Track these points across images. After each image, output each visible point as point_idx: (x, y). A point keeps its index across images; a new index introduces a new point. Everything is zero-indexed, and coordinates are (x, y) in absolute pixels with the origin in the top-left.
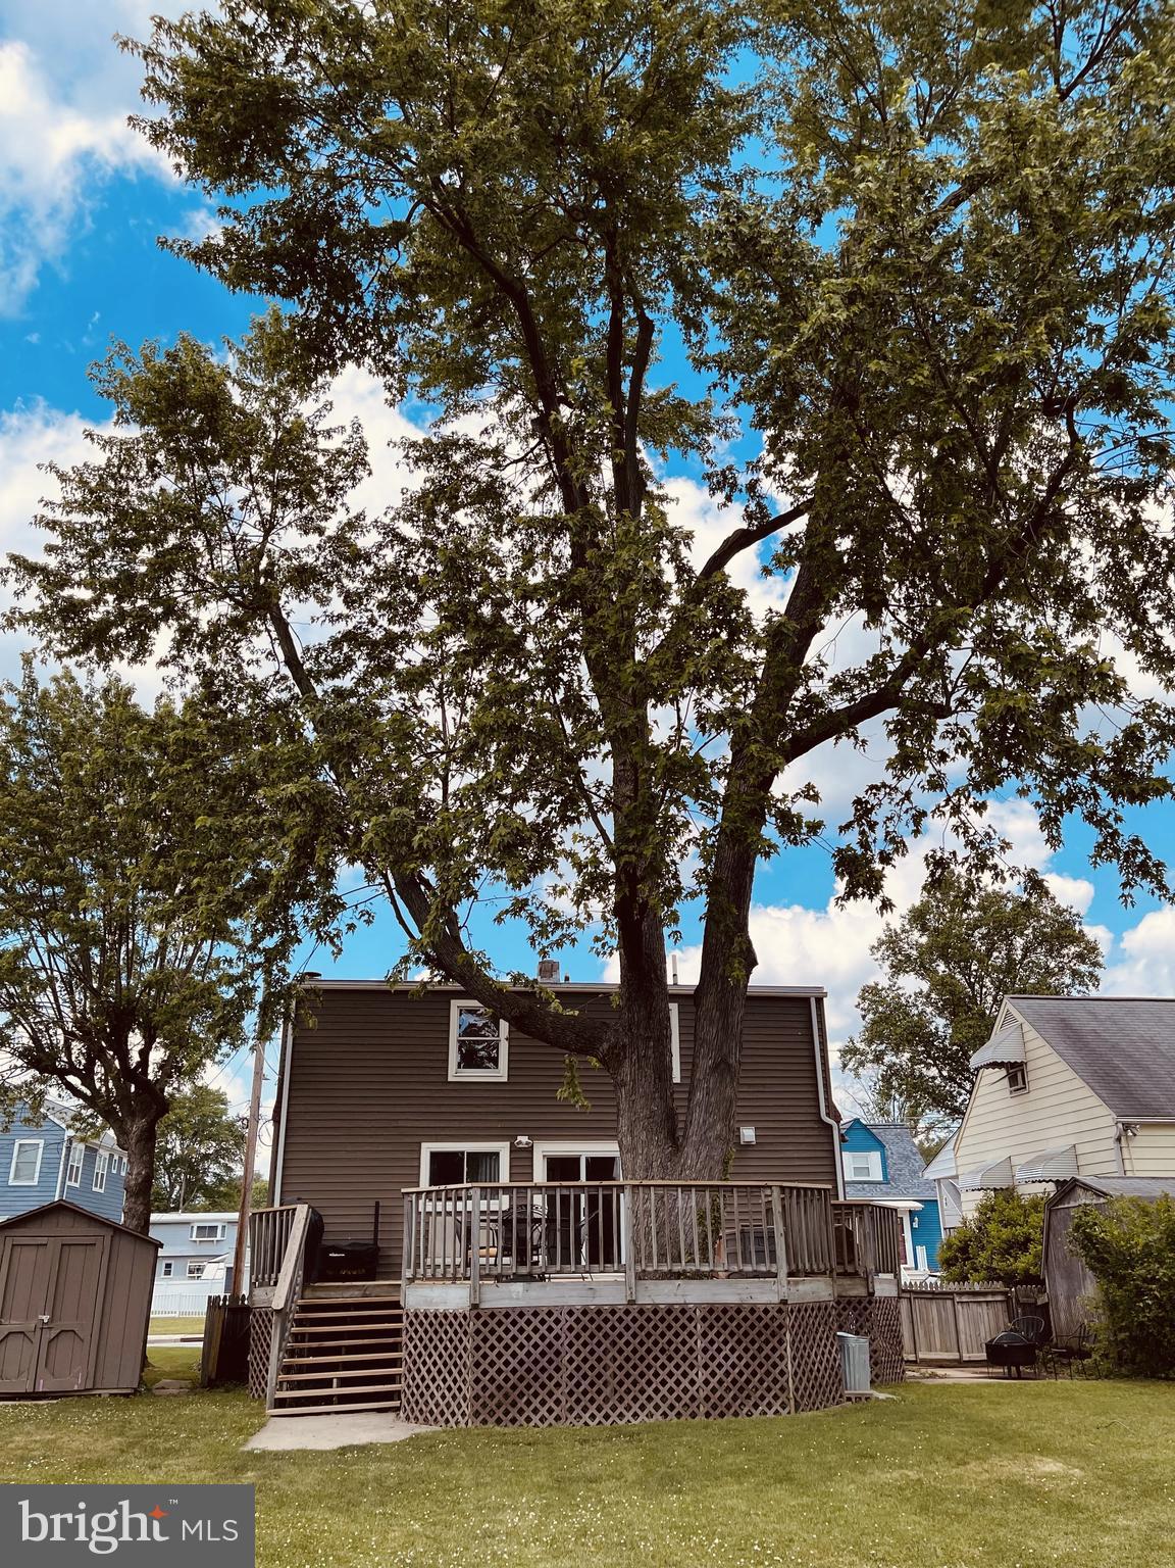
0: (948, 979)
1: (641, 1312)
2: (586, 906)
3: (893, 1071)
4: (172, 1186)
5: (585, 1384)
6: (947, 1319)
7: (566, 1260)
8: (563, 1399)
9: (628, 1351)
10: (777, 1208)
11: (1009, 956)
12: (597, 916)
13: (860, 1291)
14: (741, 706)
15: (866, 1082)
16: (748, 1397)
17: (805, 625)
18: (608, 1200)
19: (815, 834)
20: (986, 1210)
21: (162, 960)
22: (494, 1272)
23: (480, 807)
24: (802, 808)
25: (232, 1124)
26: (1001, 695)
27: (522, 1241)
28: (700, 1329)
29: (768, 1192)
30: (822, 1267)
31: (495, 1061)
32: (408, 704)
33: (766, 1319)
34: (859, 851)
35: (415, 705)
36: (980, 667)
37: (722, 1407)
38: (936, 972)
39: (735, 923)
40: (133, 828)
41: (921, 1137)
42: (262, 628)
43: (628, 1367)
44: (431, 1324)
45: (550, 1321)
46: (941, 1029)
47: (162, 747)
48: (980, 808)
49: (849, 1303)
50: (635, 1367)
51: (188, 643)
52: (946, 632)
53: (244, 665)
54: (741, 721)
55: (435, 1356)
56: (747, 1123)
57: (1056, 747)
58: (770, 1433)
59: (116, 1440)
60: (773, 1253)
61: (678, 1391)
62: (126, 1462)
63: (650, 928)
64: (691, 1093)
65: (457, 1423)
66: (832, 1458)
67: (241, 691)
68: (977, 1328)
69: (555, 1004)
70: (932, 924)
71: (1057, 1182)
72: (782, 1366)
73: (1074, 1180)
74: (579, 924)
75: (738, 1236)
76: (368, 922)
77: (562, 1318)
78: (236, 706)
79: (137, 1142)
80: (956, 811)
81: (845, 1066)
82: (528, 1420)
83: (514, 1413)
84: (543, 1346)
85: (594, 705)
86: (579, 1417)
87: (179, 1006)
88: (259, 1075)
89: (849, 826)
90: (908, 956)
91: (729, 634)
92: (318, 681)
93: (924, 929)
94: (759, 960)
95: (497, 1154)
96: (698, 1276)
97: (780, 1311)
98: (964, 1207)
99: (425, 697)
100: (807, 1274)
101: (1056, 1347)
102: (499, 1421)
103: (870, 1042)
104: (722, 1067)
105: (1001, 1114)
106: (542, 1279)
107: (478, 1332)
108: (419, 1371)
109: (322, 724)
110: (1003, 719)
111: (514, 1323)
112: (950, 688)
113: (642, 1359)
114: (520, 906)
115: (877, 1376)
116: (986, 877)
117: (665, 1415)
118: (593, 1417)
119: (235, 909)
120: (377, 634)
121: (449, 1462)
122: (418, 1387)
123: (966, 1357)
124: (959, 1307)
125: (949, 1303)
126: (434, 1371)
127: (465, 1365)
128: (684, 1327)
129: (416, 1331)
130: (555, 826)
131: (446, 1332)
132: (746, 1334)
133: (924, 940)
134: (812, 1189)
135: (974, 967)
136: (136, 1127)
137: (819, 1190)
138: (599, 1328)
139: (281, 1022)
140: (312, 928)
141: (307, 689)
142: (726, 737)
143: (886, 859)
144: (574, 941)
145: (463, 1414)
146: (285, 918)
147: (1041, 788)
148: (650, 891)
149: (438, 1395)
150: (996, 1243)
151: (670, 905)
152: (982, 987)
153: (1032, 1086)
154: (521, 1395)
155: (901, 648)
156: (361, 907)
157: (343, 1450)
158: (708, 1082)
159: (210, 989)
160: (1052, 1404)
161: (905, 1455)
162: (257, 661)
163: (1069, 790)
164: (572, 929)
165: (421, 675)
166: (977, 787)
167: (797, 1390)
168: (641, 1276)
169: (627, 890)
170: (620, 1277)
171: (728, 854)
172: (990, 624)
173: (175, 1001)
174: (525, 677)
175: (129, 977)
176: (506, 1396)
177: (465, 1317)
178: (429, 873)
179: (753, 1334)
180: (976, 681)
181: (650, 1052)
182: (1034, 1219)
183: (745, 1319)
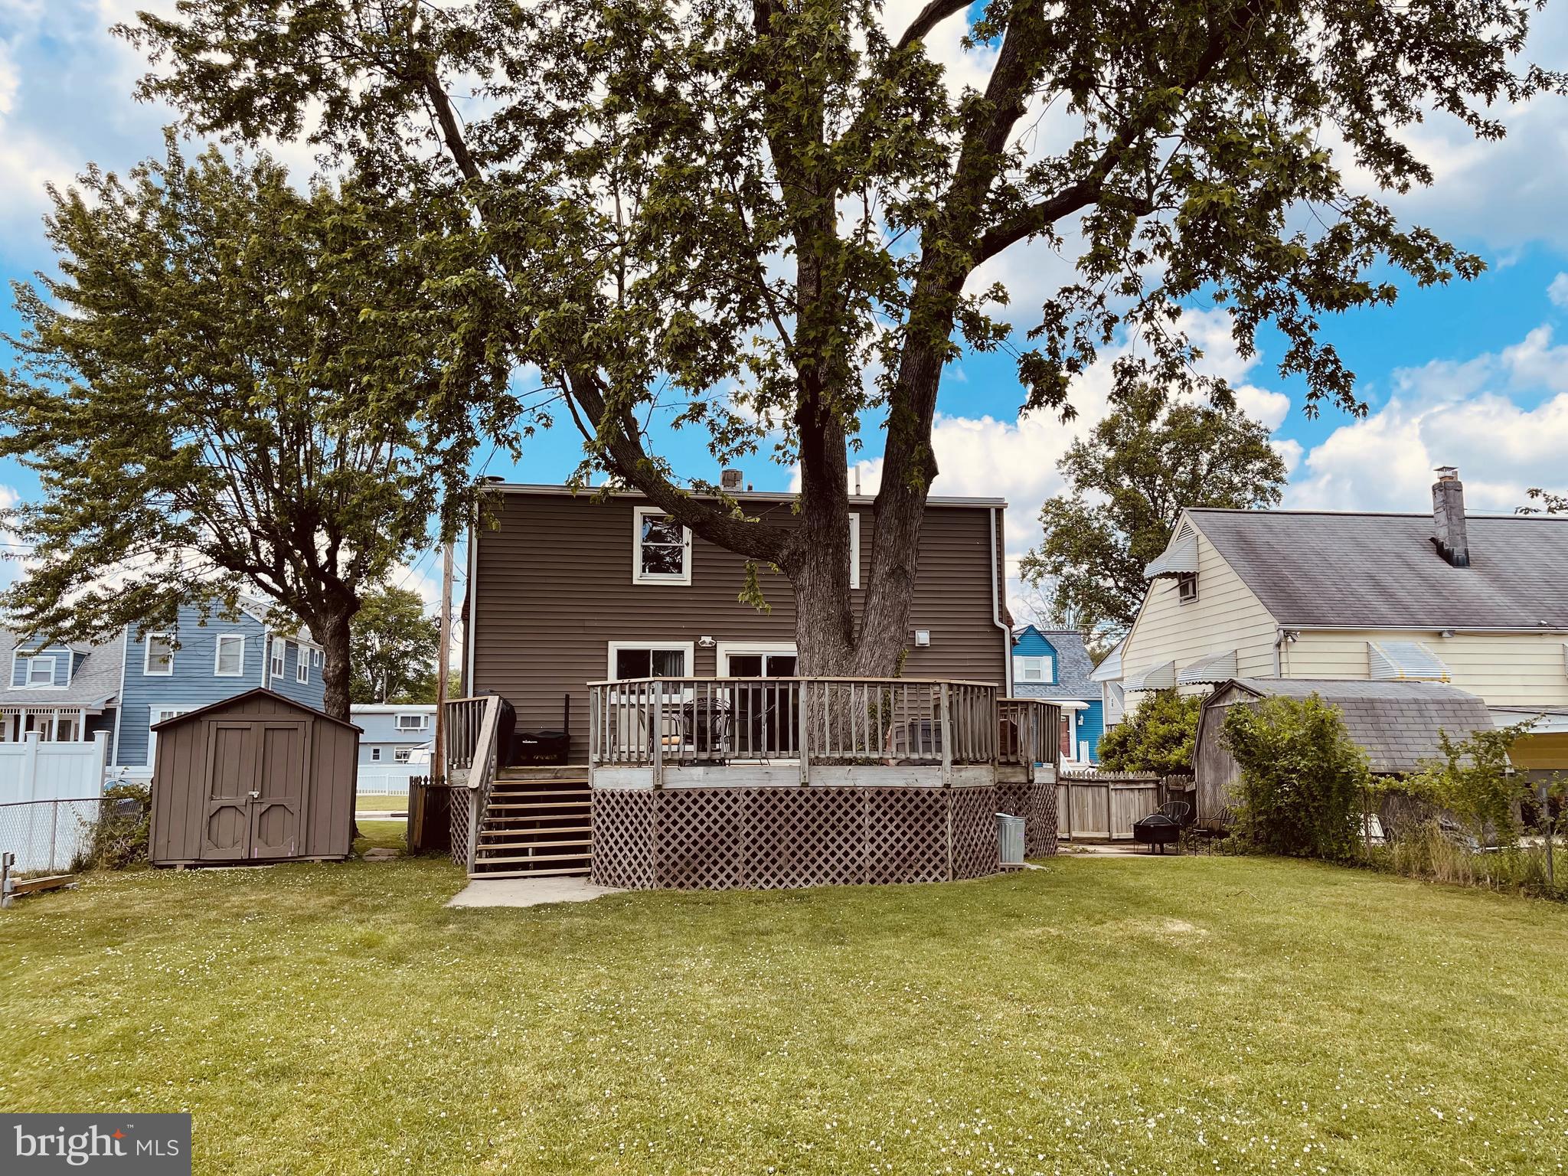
0: (1132, 494)
1: (814, 793)
2: (767, 413)
3: (1071, 583)
4: (375, 680)
5: (760, 855)
6: (1100, 804)
7: (744, 747)
8: (740, 867)
9: (800, 827)
10: (945, 703)
11: (1193, 471)
12: (778, 424)
13: (1021, 778)
14: (932, 199)
15: (1043, 593)
16: (911, 867)
17: (1005, 107)
18: (784, 694)
19: (1002, 338)
20: (1146, 709)
21: (342, 461)
22: (676, 757)
23: (655, 306)
24: (990, 310)
25: (428, 624)
26: (1205, 189)
27: (702, 730)
28: (868, 809)
29: (937, 688)
30: (985, 756)
31: (679, 567)
32: (581, 192)
33: (930, 801)
34: (1047, 357)
35: (587, 194)
36: (1187, 157)
37: (886, 875)
38: (1120, 486)
39: (917, 432)
40: (298, 322)
41: (1094, 644)
42: (420, 102)
43: (800, 840)
44: (617, 802)
45: (729, 801)
46: (1121, 542)
47: (321, 235)
48: (1173, 314)
49: (1010, 788)
50: (807, 841)
51: (340, 118)
52: (1154, 116)
53: (403, 144)
54: (928, 213)
55: (622, 829)
56: (922, 627)
57: (1258, 248)
58: (928, 897)
59: (327, 899)
60: (939, 743)
61: (846, 861)
62: (336, 917)
63: (832, 436)
64: (868, 597)
65: (643, 886)
66: (982, 918)
67: (400, 173)
68: (1128, 812)
69: (737, 511)
70: (1121, 438)
71: (1216, 684)
72: (942, 841)
73: (1232, 682)
74: (760, 432)
75: (907, 729)
76: (546, 425)
77: (740, 798)
78: (395, 190)
79: (332, 637)
80: (1149, 317)
81: (1024, 576)
82: (708, 884)
83: (695, 878)
84: (722, 821)
85: (777, 193)
86: (755, 882)
87: (359, 505)
88: (449, 577)
89: (1038, 331)
90: (1094, 471)
91: (922, 115)
92: (483, 164)
93: (1112, 443)
94: (940, 469)
95: (682, 653)
96: (869, 762)
97: (943, 794)
98: (1127, 706)
99: (597, 183)
100: (971, 763)
101: (1199, 827)
102: (681, 885)
103: (1049, 554)
104: (898, 573)
105: (1169, 622)
106: (722, 763)
107: (661, 809)
108: (607, 842)
109: (487, 212)
110: (1204, 216)
111: (695, 802)
112: (1154, 181)
113: (813, 834)
114: (698, 411)
115: (1031, 851)
116: (1174, 386)
117: (834, 881)
118: (767, 882)
119: (407, 407)
120: (544, 112)
121: (635, 917)
122: (606, 855)
123: (1115, 836)
124: (1113, 794)
125: (1104, 790)
126: (621, 843)
127: (649, 838)
128: (853, 807)
129: (604, 808)
130: (734, 327)
131: (632, 809)
132: (910, 813)
133: (1111, 454)
134: (979, 687)
135: (1158, 482)
136: (330, 623)
137: (986, 688)
138: (774, 807)
139: (464, 524)
140: (489, 431)
141: (471, 173)
142: (916, 232)
143: (1073, 366)
144: (754, 448)
145: (648, 879)
146: (460, 419)
147: (1239, 292)
148: (833, 397)
149: (625, 863)
150: (1153, 738)
151: (850, 412)
152: (1164, 501)
153: (1202, 595)
154: (702, 863)
155: (1105, 135)
156: (538, 410)
157: (538, 907)
158: (884, 586)
159: (388, 490)
160: (1187, 874)
161: (1050, 916)
162: (417, 140)
163: (1267, 296)
164: (753, 437)
165: (592, 157)
166: (1172, 291)
167: (955, 861)
168: (813, 763)
169: (808, 397)
170: (796, 762)
171: (914, 360)
172: (1204, 110)
173: (355, 501)
174: (701, 161)
175: (309, 478)
176: (688, 864)
177: (649, 796)
178: (603, 374)
179: (917, 813)
180: (1182, 174)
181: (829, 558)
182: (1191, 716)
183: (911, 800)
